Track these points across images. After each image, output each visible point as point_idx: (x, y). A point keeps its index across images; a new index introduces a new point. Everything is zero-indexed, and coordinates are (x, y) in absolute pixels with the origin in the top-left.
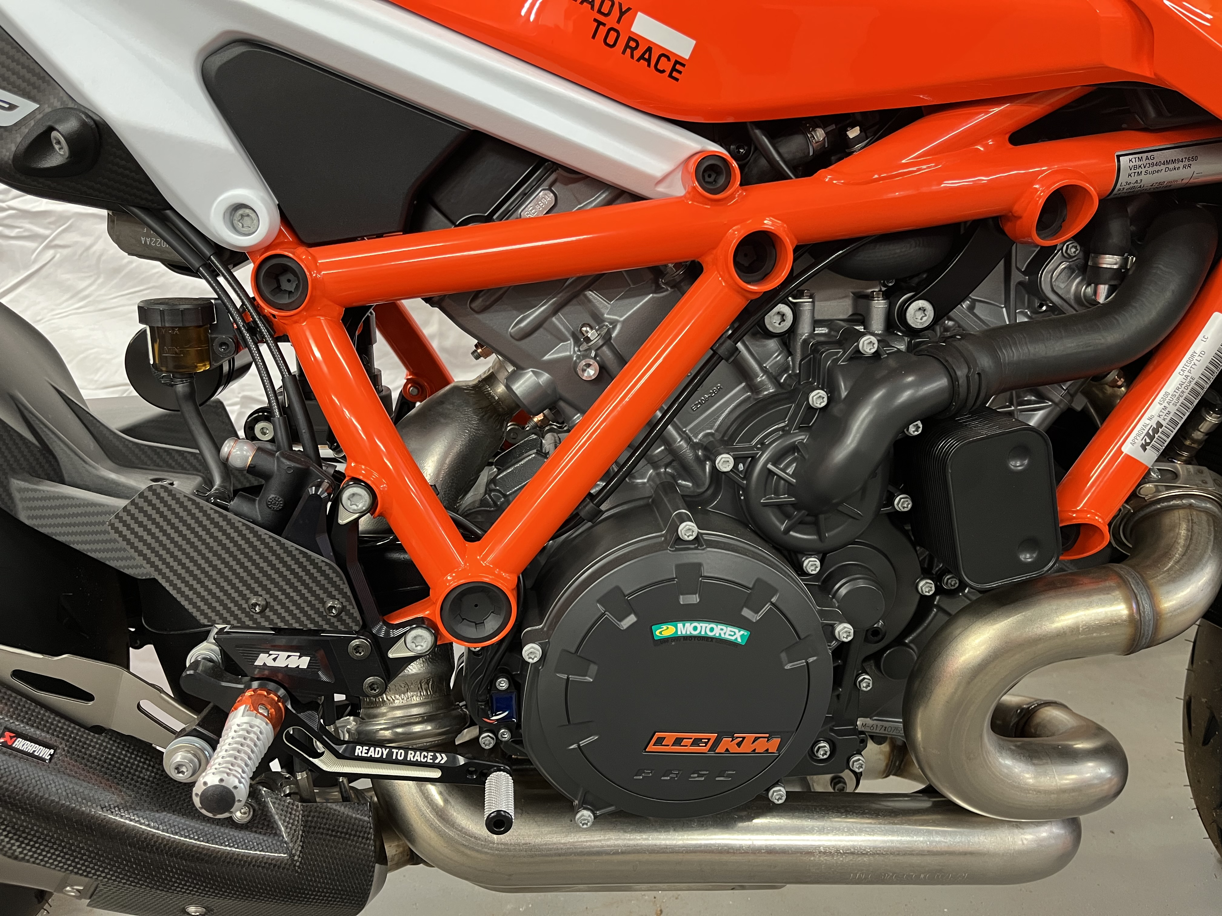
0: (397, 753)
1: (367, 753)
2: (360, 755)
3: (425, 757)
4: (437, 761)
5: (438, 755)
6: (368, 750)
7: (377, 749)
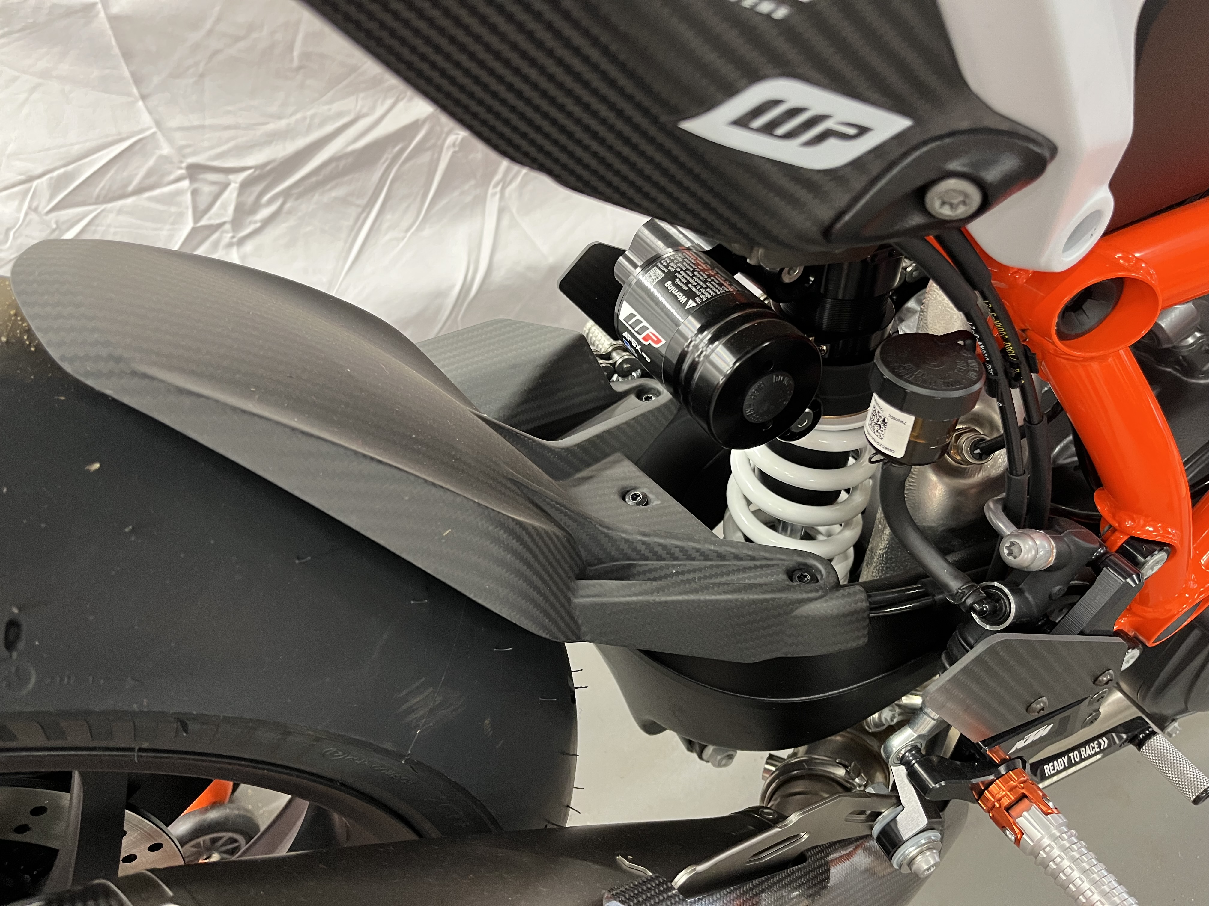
0: (1073, 756)
1: (1054, 770)
2: (1050, 774)
3: (1093, 748)
4: (1102, 748)
5: (1100, 740)
6: (1053, 766)
7: (1060, 760)
